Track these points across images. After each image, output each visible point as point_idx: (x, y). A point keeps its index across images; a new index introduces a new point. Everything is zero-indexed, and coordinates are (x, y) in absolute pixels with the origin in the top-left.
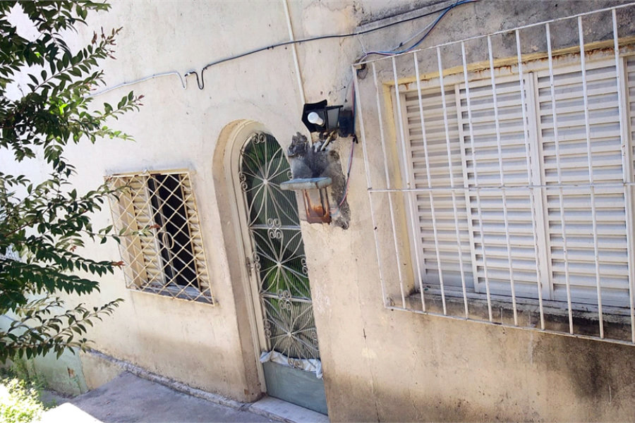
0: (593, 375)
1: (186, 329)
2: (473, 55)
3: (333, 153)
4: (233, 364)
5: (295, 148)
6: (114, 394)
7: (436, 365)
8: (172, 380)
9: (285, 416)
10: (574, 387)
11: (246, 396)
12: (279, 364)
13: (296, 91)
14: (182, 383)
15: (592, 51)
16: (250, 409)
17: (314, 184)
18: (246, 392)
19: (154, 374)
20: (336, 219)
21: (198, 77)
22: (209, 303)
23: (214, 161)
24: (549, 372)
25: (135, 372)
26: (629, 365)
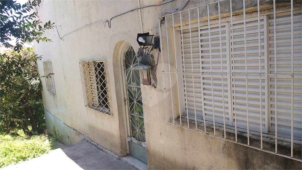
0: (246, 162)
1: (103, 125)
2: (203, 14)
3: (152, 55)
4: (117, 140)
5: (139, 53)
6: (77, 147)
7: (185, 149)
8: (98, 144)
9: (133, 164)
10: (238, 167)
11: (121, 154)
12: (134, 143)
13: (140, 29)
14: (101, 146)
15: (253, 12)
16: (122, 160)
17: (143, 68)
18: (121, 152)
19: (93, 141)
20: (152, 84)
21: (109, 23)
22: (109, 114)
23: (113, 57)
24: (228, 158)
25: (87, 140)
26: (261, 159)
